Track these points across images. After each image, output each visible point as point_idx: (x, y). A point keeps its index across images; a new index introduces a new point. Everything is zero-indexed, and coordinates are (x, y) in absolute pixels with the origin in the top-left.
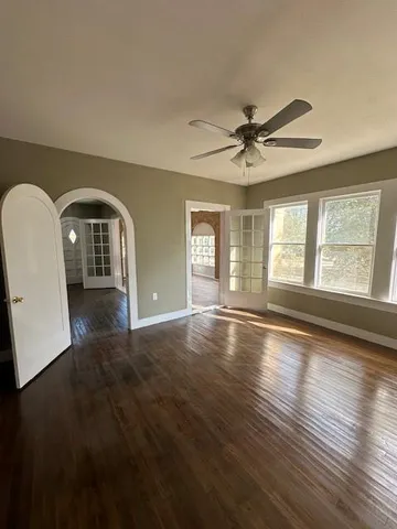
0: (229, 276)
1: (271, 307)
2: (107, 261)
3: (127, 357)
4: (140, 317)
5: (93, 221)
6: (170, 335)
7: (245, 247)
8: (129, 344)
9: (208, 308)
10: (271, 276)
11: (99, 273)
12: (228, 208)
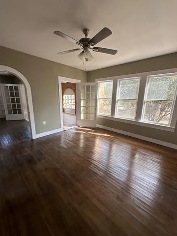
0: (80, 113)
1: (98, 126)
2: (19, 106)
3: (30, 152)
4: (37, 133)
5: (9, 85)
6: (53, 140)
7: (87, 100)
8: (32, 146)
9: (70, 128)
10: (98, 113)
11: (15, 112)
12: (80, 81)
